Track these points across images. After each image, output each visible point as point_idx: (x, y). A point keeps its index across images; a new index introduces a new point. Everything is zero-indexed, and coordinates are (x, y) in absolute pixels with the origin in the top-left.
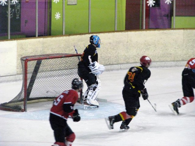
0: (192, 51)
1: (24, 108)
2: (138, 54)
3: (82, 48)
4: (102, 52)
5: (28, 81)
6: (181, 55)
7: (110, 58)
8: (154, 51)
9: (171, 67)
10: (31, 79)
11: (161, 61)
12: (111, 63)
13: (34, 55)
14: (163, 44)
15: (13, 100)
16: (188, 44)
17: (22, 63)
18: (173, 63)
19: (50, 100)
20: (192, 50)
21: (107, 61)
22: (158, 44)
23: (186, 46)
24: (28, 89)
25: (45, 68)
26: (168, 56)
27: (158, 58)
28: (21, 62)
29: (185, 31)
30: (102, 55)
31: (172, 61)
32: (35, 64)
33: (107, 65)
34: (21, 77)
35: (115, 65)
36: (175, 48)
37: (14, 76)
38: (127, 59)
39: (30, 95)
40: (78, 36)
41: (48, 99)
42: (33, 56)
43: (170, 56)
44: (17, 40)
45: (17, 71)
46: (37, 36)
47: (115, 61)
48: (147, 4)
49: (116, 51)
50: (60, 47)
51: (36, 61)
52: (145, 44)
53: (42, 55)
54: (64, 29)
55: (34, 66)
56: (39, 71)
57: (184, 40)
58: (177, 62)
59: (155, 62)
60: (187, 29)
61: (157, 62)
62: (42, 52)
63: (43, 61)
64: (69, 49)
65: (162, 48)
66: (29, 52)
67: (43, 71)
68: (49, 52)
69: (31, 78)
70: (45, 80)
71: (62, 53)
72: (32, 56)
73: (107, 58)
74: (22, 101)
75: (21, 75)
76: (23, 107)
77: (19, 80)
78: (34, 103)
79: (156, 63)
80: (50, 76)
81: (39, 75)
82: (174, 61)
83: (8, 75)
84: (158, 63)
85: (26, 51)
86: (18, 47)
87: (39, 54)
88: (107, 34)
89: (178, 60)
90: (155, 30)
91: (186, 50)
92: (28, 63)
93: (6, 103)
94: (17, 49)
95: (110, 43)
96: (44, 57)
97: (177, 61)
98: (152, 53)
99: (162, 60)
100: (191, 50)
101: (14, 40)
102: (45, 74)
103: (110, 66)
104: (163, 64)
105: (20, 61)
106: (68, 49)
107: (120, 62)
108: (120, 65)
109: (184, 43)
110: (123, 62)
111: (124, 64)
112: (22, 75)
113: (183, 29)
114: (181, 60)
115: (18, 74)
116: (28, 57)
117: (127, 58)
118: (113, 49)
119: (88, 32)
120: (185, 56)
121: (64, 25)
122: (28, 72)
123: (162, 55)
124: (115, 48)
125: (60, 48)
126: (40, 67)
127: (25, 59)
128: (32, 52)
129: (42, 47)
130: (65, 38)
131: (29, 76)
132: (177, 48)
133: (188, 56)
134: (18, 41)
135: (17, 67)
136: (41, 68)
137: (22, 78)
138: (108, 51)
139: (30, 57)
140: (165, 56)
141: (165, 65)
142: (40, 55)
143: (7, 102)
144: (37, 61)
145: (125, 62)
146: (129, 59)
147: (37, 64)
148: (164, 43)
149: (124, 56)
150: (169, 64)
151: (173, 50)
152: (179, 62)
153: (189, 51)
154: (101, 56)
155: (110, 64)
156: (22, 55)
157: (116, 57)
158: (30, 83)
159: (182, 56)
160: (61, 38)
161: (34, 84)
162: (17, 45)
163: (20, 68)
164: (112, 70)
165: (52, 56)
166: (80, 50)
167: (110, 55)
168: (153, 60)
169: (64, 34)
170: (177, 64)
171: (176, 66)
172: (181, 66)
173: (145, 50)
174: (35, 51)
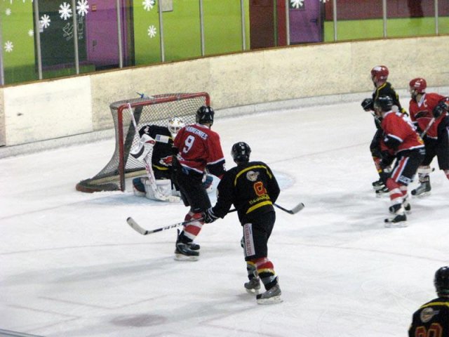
2: (281, 86)
3: (193, 81)
4: (225, 86)
6: (348, 84)
7: (238, 95)
8: (307, 79)
9: (334, 103)
11: (319, 96)
12: (240, 104)
14: (320, 68)
15: (100, 173)
16: (360, 66)
18: (337, 98)
21: (233, 101)
22: (313, 67)
23: (357, 69)
26: (328, 87)
27: (313, 91)
29: (354, 44)
30: (226, 91)
31: (335, 94)
33: (233, 107)
35: (245, 107)
36: (339, 73)
37: (89, 134)
38: (265, 96)
40: (185, 62)
43: (332, 87)
44: (90, 74)
45: (94, 126)
46: (121, 65)
47: (246, 100)
48: (291, 4)
49: (246, 83)
50: (159, 82)
52: (291, 70)
54: (163, 52)
57: (352, 59)
58: (343, 96)
59: (309, 97)
60: (356, 40)
61: (312, 97)
64: (174, 85)
65: (318, 75)
73: (233, 96)
75: (99, 132)
82: (339, 94)
83: (80, 132)
84: (314, 99)
85: (105, 91)
86: (92, 87)
88: (230, 57)
89: (345, 92)
90: (306, 45)
91: (356, 75)
93: (89, 180)
94: (92, 89)
95: (237, 71)
97: (343, 94)
98: (304, 83)
99: (320, 94)
101: (86, 75)
103: (238, 108)
104: (321, 100)
106: (171, 84)
107: (254, 101)
108: (253, 106)
109: (352, 64)
110: (258, 101)
111: (260, 103)
113: (351, 41)
114: (349, 91)
115: (95, 130)
117: (263, 94)
118: (242, 80)
119: (200, 55)
120: (355, 85)
121: (162, 45)
123: (319, 86)
124: (244, 79)
127: (118, 106)
129: (131, 84)
130: (165, 66)
132: (342, 72)
133: (360, 84)
134: (92, 75)
135: (93, 119)
138: (234, 83)
140: (324, 87)
141: (326, 101)
143: (91, 177)
146: (267, 95)
148: (321, 66)
149: (259, 91)
150: (330, 99)
151: (336, 76)
152: (346, 95)
153: (362, 76)
154: (224, 93)
155: (238, 106)
157: (246, 93)
160: (160, 67)
162: (91, 82)
163: (98, 120)
164: (242, 114)
166: (189, 85)
167: (237, 91)
168: (305, 95)
169: (163, 60)
170: (343, 99)
171: (342, 101)
172: (350, 101)
173: (291, 79)
174: (120, 91)
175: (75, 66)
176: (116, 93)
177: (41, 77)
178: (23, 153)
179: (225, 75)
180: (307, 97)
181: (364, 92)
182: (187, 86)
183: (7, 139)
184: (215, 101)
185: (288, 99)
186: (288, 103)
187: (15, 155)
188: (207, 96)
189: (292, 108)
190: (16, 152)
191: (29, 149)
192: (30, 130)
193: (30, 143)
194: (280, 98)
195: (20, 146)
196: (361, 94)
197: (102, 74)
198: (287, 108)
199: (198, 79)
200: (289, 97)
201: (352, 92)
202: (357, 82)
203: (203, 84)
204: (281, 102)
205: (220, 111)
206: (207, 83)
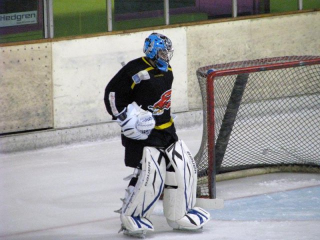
1: (210, 192)
5: (218, 127)
10: (223, 121)
13: (228, 62)
17: (199, 82)
19: (272, 170)
24: (217, 147)
25: (257, 93)
28: (197, 80)
32: (233, 84)
34: (200, 115)
37: (182, 114)
39: (222, 160)
41: (268, 169)
42: (228, 65)
44: (187, 26)
45: (190, 103)
46: (235, 14)
50: (293, 39)
51: (234, 77)
53: (249, 62)
55: (232, 89)
56: (243, 100)
62: (248, 54)
63: (251, 76)
66: (216, 55)
67: (251, 101)
68: (267, 53)
69: (223, 117)
70: (258, 122)
71: (299, 55)
72: (224, 65)
74: (204, 175)
75: (198, 112)
76: (207, 190)
77: (196, 123)
78: (233, 178)
80: (271, 113)
81: (243, 109)
85: (209, 52)
86: (188, 44)
87: (241, 60)
92: (215, 81)
94: (188, 48)
96: (254, 65)
101: (180, 26)
102: (257, 106)
105: (194, 78)
106: (313, 44)
112: (202, 112)
115: (191, 110)
116: (215, 66)
122: (216, 103)
126: (245, 90)
128: (224, 55)
129: (249, 41)
130: (303, 17)
131: (219, 113)
134: (189, 27)
135: (189, 92)
136: (247, 93)
137: (202, 118)
139: (219, 68)
142: (245, 62)
144: (237, 76)
147: (236, 83)
156: (200, 64)
158: (221, 130)
160: (295, 18)
161: (232, 132)
162: (187, 38)
163: (196, 94)
165: (274, 62)
169: (301, 7)
174: (232, 52)
175: (163, 14)
176: (225, 54)
177: (110, 28)
178: (80, 140)
183: (56, 118)
187: (67, 143)
190: (69, 137)
191: (89, 133)
192: (92, 106)
193: (90, 125)
195: (76, 130)
197: (206, 26)
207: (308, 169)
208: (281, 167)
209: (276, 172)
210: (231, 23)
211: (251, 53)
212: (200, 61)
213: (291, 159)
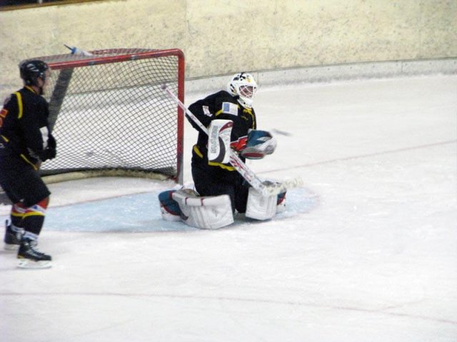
0: (444, 34)
2: (303, 44)
3: (157, 29)
4: (210, 40)
6: (414, 46)
7: (231, 55)
8: (346, 34)
9: (389, 75)
11: (364, 63)
12: (234, 70)
14: (368, 17)
16: (434, 16)
18: (395, 67)
20: (444, 30)
21: (223, 65)
22: (356, 15)
23: (429, 21)
26: (381, 48)
27: (355, 54)
30: (211, 49)
31: (391, 61)
33: (222, 75)
36: (400, 27)
38: (275, 59)
43: (386, 48)
46: (40, 0)
47: (244, 65)
49: (245, 36)
50: (102, 28)
52: (321, 18)
57: (422, 5)
58: (404, 64)
59: (347, 64)
61: (354, 63)
64: (126, 34)
65: (364, 28)
73: (223, 57)
79: (349, 67)
82: (397, 61)
84: (356, 67)
85: (13, 40)
89: (408, 58)
91: (427, 31)
95: (230, 17)
97: (404, 61)
98: (340, 40)
99: (366, 59)
100: (441, 32)
104: (368, 69)
107: (257, 66)
109: (422, 12)
110: (263, 67)
111: (267, 70)
114: (414, 57)
117: (273, 55)
118: (239, 32)
120: (425, 48)
123: (365, 46)
124: (243, 30)
125: (102, 31)
128: (28, 45)
129: (55, 30)
132: (404, 25)
133: (432, 46)
138: (226, 36)
140: (374, 49)
141: (375, 71)
145: (269, 67)
146: (280, 58)
148: (370, 13)
149: (267, 51)
150: (382, 68)
151: (395, 32)
152: (409, 64)
153: (437, 33)
154: (208, 52)
157: (245, 53)
159: (417, 46)
166: (152, 35)
167: (229, 48)
168: (342, 60)
170: (404, 69)
171: (402, 73)
172: (415, 73)
173: (320, 33)
174: (37, 41)
176: (30, 43)
179: (210, 22)
180: (345, 63)
181: (440, 59)
182: (148, 37)
184: (194, 64)
185: (312, 66)
186: (312, 73)
188: (180, 56)
189: (320, 80)
194: (301, 63)
196: (433, 62)
197: (9, 12)
198: (312, 81)
199: (166, 27)
200: (317, 62)
201: (420, 59)
202: (428, 43)
203: (174, 36)
204: (302, 71)
205: (201, 81)
206: (181, 34)
207: (134, 173)
208: (104, 171)
209: (98, 176)
210: (36, 9)
211: (57, 43)
212: (3, 51)
213: (115, 163)
